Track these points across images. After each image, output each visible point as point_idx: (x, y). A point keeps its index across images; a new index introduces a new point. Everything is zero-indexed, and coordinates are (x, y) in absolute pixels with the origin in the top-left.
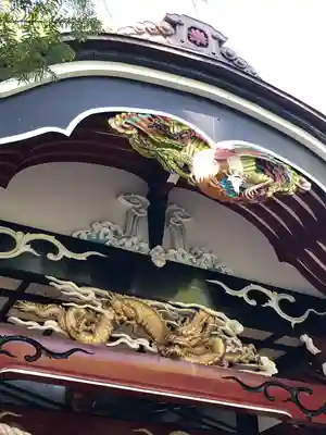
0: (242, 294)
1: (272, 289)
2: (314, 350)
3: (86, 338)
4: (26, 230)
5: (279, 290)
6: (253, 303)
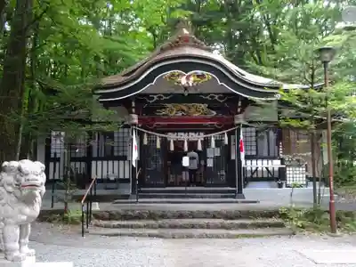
0: (208, 97)
1: (216, 94)
3: (171, 115)
4: (156, 94)
6: (211, 99)
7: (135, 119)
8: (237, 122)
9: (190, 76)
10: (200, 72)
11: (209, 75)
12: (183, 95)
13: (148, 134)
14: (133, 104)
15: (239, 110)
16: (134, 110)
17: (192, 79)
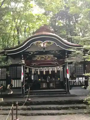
1: (57, 51)
3: (38, 60)
6: (54, 53)
7: (23, 62)
8: (65, 61)
9: (45, 43)
10: (49, 41)
11: (52, 42)
12: (43, 51)
13: (28, 68)
14: (22, 56)
15: (66, 57)
16: (23, 58)
17: (45, 44)
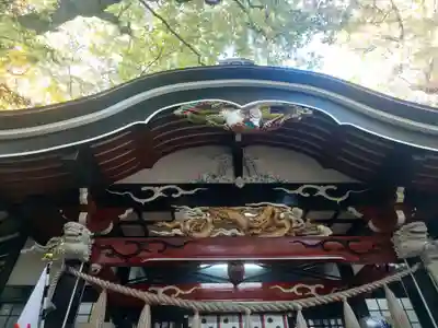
0: (299, 191)
1: (319, 185)
2: (359, 215)
3: (196, 235)
5: (325, 185)
6: (307, 195)
14: (84, 195)
15: (401, 216)
16: (83, 216)
